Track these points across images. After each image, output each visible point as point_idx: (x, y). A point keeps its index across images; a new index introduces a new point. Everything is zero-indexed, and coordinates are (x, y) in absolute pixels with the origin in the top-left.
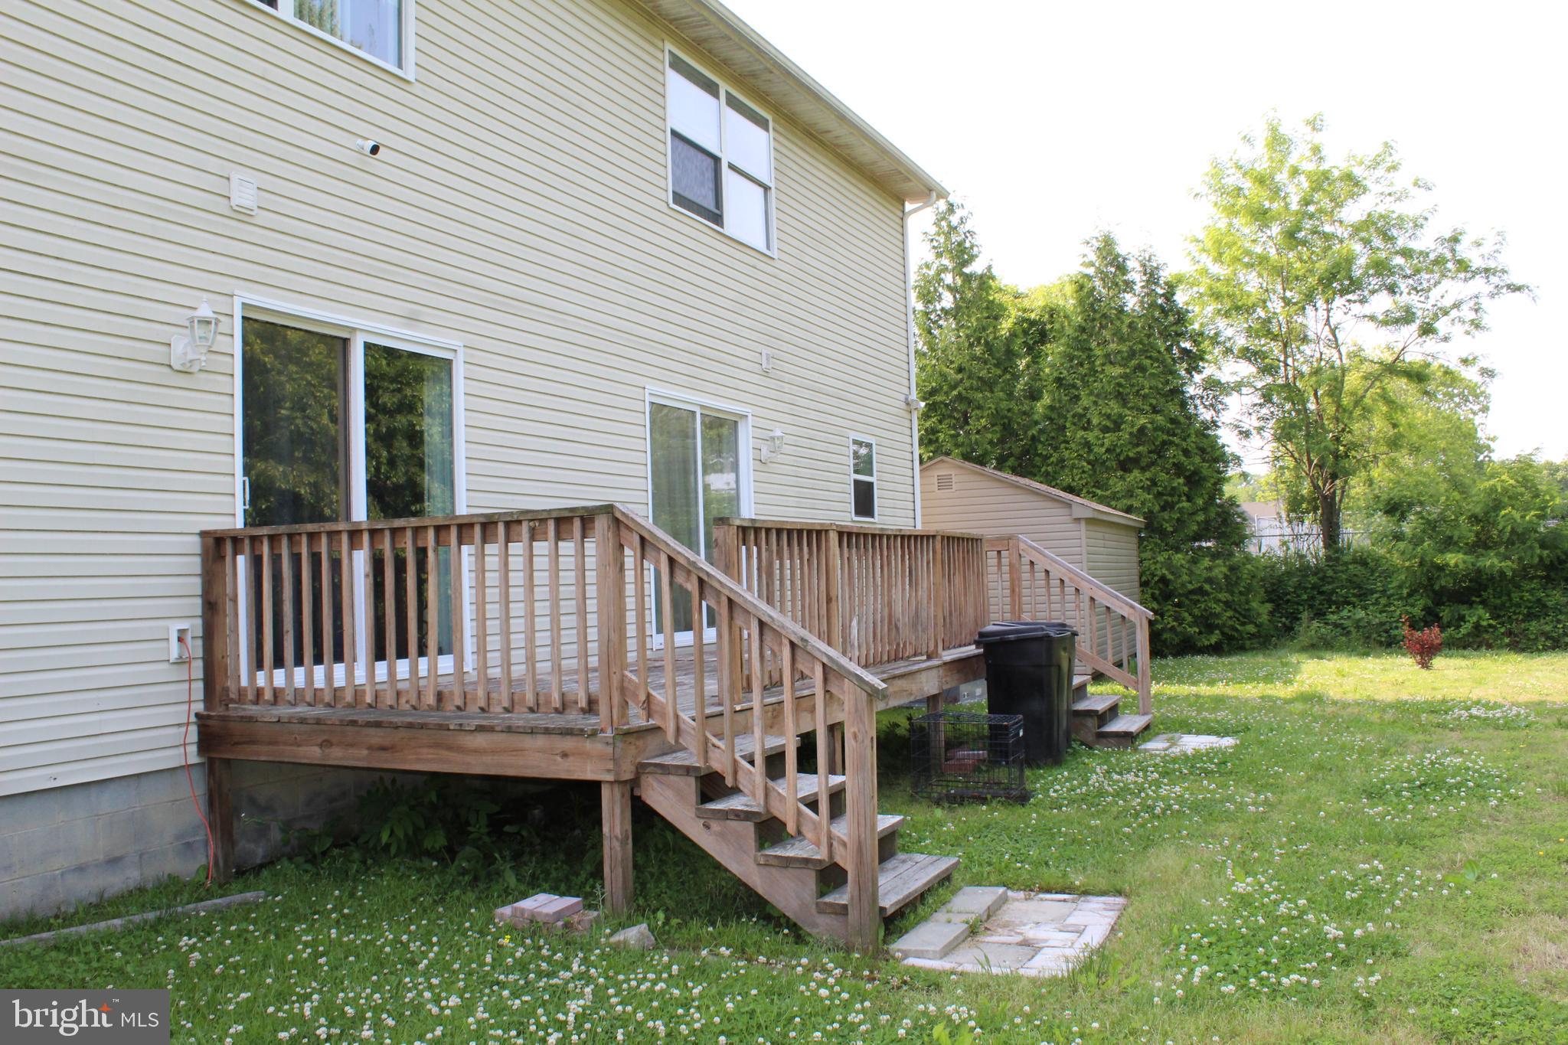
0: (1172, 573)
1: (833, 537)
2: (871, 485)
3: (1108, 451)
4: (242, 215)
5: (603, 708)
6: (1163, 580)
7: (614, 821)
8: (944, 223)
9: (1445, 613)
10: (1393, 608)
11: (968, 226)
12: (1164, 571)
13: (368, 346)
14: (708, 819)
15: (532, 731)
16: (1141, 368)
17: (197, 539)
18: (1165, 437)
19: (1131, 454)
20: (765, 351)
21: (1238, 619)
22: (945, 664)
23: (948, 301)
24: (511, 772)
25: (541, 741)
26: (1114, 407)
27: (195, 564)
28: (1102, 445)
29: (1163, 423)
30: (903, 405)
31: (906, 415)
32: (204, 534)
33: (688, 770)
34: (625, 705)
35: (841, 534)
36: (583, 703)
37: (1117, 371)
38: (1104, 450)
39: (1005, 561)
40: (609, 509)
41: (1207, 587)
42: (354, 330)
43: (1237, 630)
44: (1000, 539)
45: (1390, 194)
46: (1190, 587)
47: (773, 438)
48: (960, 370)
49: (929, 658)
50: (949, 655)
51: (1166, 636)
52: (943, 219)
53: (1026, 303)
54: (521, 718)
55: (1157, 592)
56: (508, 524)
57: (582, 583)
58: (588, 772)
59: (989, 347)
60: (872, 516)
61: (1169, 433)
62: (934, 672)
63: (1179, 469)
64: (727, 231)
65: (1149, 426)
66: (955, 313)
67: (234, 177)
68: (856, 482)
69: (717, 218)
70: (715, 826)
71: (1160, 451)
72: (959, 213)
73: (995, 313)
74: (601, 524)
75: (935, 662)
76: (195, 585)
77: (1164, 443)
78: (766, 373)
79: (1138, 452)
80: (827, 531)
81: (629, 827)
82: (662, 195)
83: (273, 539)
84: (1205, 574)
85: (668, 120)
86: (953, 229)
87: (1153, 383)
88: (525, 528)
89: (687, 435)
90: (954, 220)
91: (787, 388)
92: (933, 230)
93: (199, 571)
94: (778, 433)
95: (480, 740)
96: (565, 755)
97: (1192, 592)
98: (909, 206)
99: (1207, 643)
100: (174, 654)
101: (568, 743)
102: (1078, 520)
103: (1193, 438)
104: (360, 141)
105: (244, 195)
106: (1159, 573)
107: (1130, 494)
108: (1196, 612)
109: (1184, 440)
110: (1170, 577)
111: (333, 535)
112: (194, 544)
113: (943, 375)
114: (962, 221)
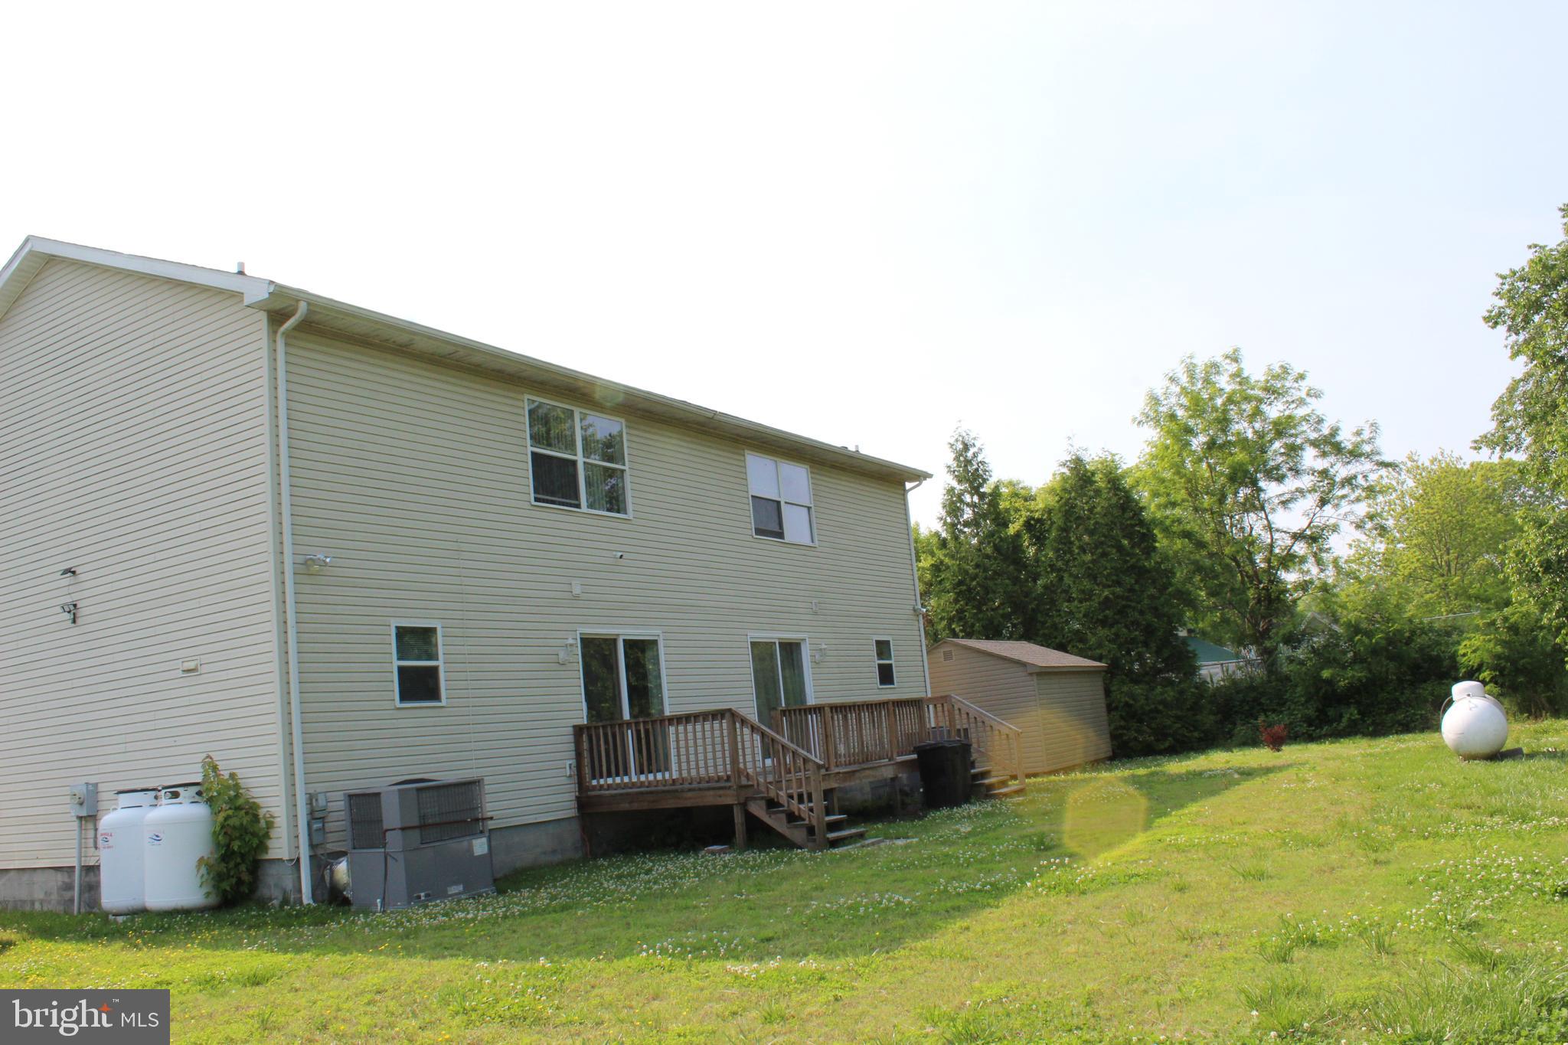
0: (1134, 700)
1: (827, 710)
2: (891, 665)
3: (1084, 616)
4: (576, 598)
5: (732, 779)
6: (1127, 704)
7: (738, 818)
8: (962, 459)
9: (1331, 712)
10: (1296, 712)
11: (980, 459)
12: (1127, 699)
13: (624, 640)
14: (770, 814)
15: (709, 789)
16: (1104, 554)
17: (571, 729)
18: (1124, 603)
19: (1100, 617)
20: (814, 601)
21: (1187, 728)
22: (897, 763)
23: (968, 514)
24: (701, 804)
25: (711, 793)
26: (1086, 584)
27: (571, 738)
28: (1080, 612)
29: (1121, 593)
30: (912, 612)
31: (915, 618)
32: (574, 727)
33: (762, 798)
34: (739, 777)
35: (831, 708)
36: (725, 778)
37: (1088, 557)
38: (1081, 615)
39: (946, 709)
40: (730, 710)
41: (1161, 707)
42: (618, 635)
43: (1186, 736)
44: (942, 697)
45: (1293, 402)
46: (1147, 708)
47: (821, 650)
48: (977, 566)
49: (890, 760)
50: (900, 759)
51: (1131, 744)
52: (961, 455)
53: (1032, 505)
54: (704, 785)
55: (1124, 714)
56: (695, 717)
57: (722, 736)
58: (729, 801)
59: (997, 548)
60: (893, 683)
61: (1128, 599)
62: (891, 768)
63: (1136, 623)
64: (786, 541)
65: (1111, 596)
66: (974, 523)
67: (573, 583)
68: (879, 665)
69: (780, 535)
70: (773, 816)
71: (1122, 612)
72: (972, 451)
73: (1002, 521)
74: (727, 715)
75: (892, 762)
76: (572, 746)
77: (1125, 607)
78: (816, 613)
79: (1105, 616)
80: (824, 708)
81: (744, 820)
82: (749, 532)
83: (604, 727)
84: (1159, 698)
85: (750, 490)
86: (968, 462)
87: (1113, 565)
88: (701, 719)
89: (772, 656)
90: (970, 454)
91: (829, 618)
92: (954, 464)
93: (573, 741)
94: (824, 646)
95: (690, 794)
96: (720, 796)
97: (1151, 711)
98: (908, 485)
99: (1162, 747)
100: (568, 774)
101: (721, 792)
102: (1031, 674)
103: (1146, 601)
104: (614, 553)
105: (577, 590)
106: (1123, 700)
107: (1100, 645)
108: (1153, 725)
109: (1138, 603)
110: (1131, 702)
111: (613, 726)
112: (571, 730)
113: (966, 572)
114: (975, 455)
